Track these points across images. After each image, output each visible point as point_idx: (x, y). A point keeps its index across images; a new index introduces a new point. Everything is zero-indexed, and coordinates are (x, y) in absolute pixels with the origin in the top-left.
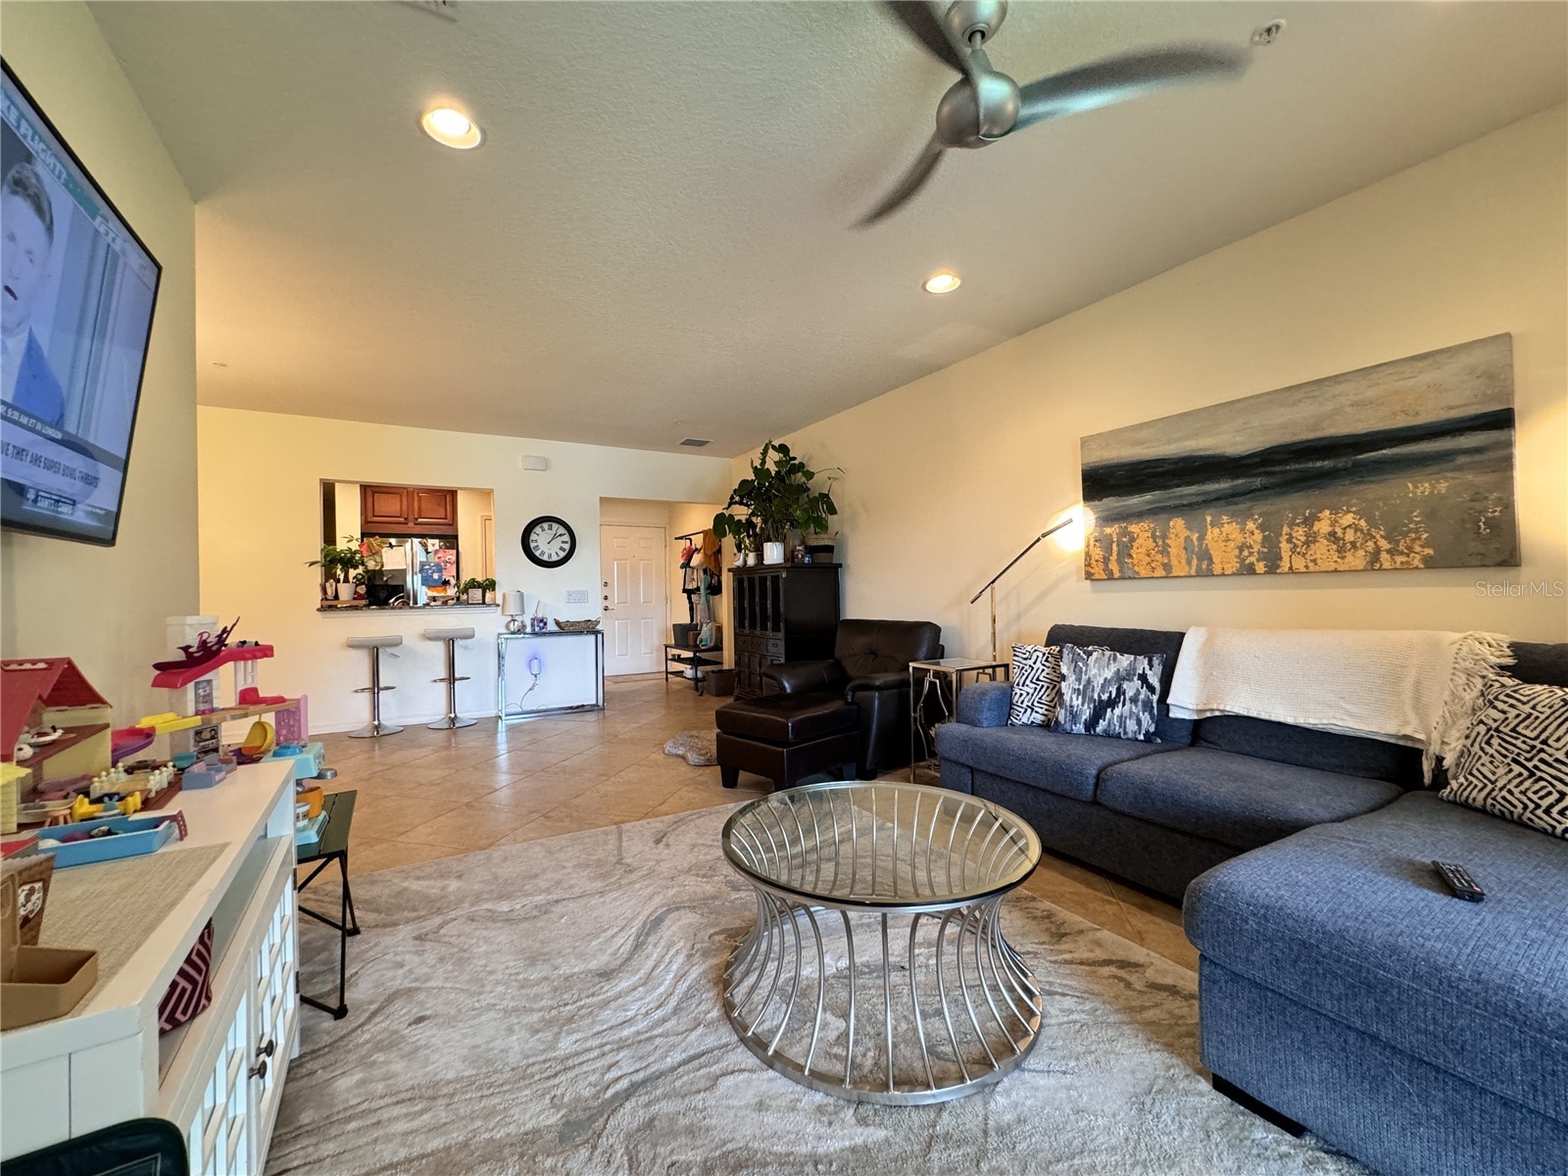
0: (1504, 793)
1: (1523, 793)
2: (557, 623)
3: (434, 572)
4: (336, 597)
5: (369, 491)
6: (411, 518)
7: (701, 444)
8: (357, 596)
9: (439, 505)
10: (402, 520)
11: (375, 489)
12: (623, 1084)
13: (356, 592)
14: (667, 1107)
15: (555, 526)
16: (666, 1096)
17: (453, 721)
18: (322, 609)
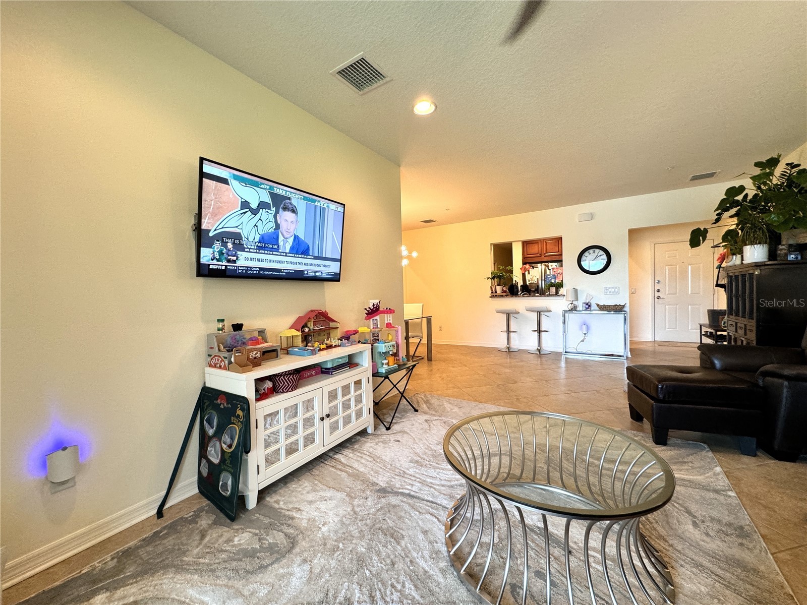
2: (598, 305)
3: (552, 279)
4: (496, 292)
5: (526, 244)
6: (543, 254)
7: (711, 175)
8: (504, 291)
9: (555, 245)
10: (539, 255)
11: (528, 243)
12: (407, 492)
13: (503, 290)
14: (406, 507)
15: (597, 251)
16: (409, 504)
17: (539, 350)
18: (492, 297)
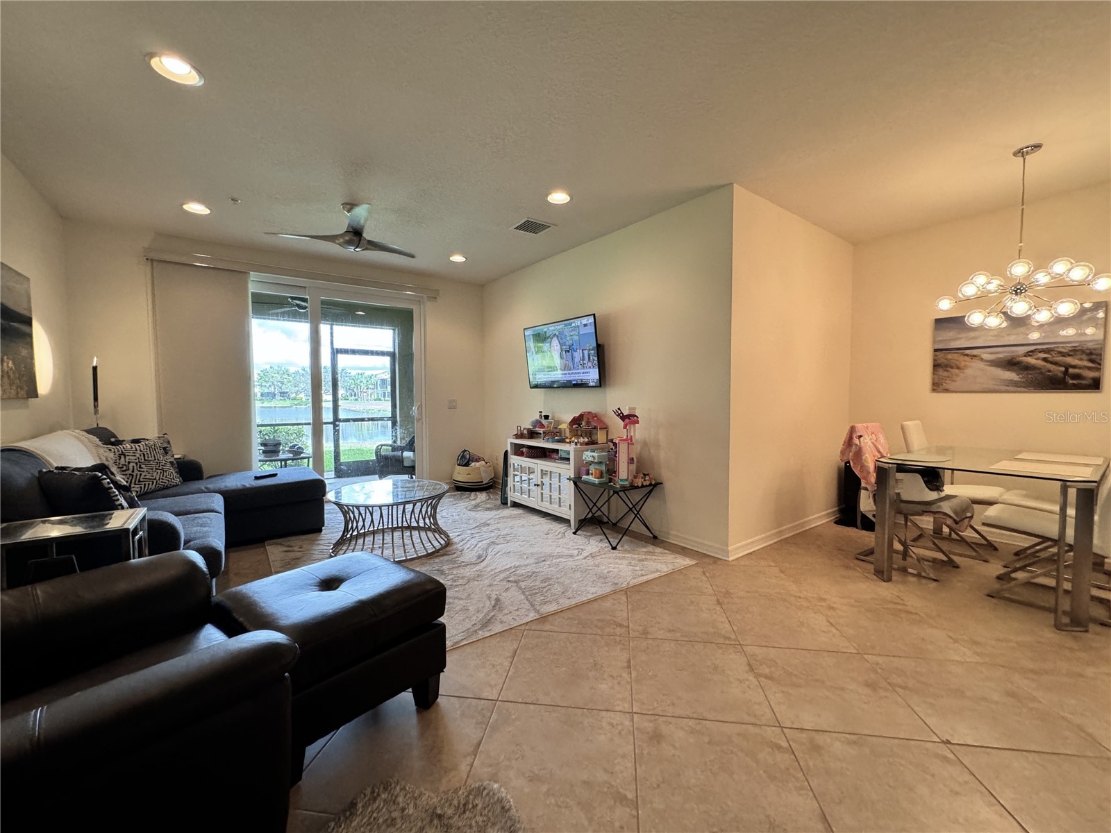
0: (161, 480)
1: (166, 477)
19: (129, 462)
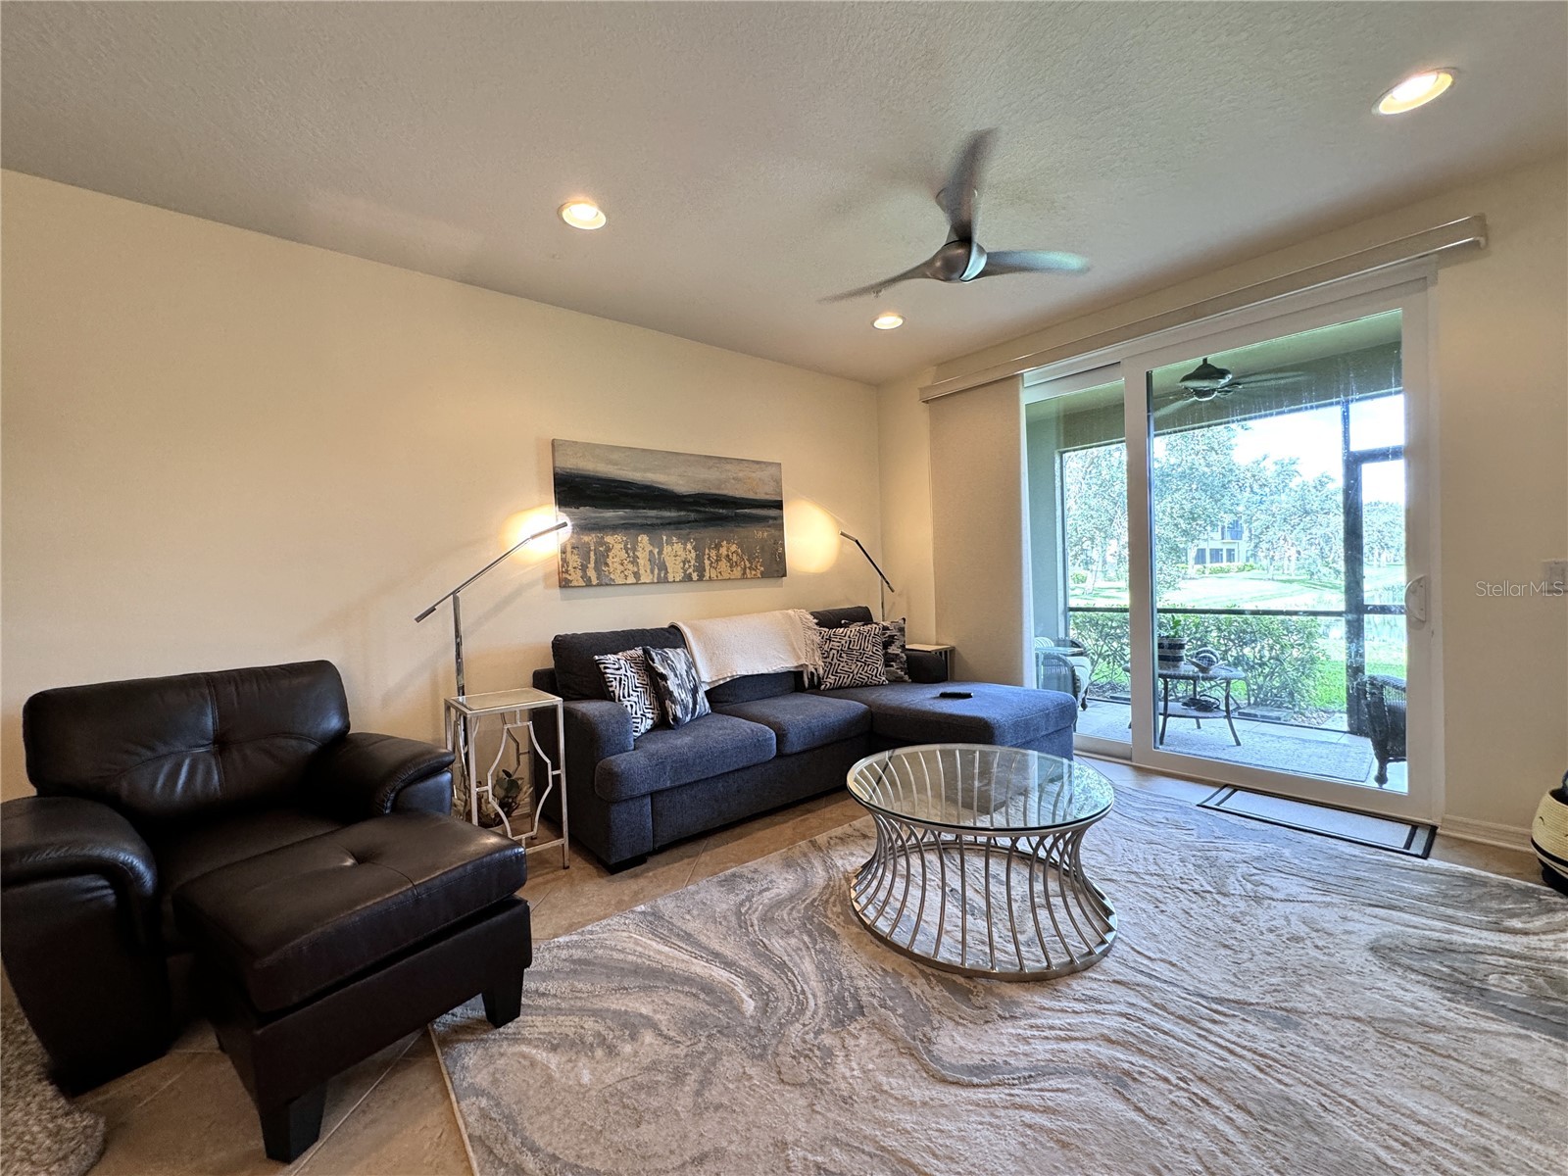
19: (831, 649)
